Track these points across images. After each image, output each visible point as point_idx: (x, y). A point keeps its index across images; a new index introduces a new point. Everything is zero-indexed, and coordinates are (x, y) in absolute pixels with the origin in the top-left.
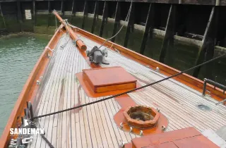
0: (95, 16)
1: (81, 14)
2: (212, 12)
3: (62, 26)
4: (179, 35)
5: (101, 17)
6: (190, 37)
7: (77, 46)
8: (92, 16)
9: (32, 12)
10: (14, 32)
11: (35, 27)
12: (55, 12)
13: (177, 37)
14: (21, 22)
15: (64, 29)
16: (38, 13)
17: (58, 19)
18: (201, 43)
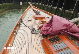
0: (42, 4)
1: (37, 4)
2: (76, 3)
3: (30, 6)
4: (67, 10)
5: (43, 5)
6: (70, 10)
7: (33, 11)
8: (41, 4)
9: (22, 3)
10: (16, 8)
11: (23, 7)
12: (29, 2)
13: (66, 11)
14: (19, 5)
15: (31, 7)
16: (24, 3)
17: (29, 4)
18: (72, 12)
